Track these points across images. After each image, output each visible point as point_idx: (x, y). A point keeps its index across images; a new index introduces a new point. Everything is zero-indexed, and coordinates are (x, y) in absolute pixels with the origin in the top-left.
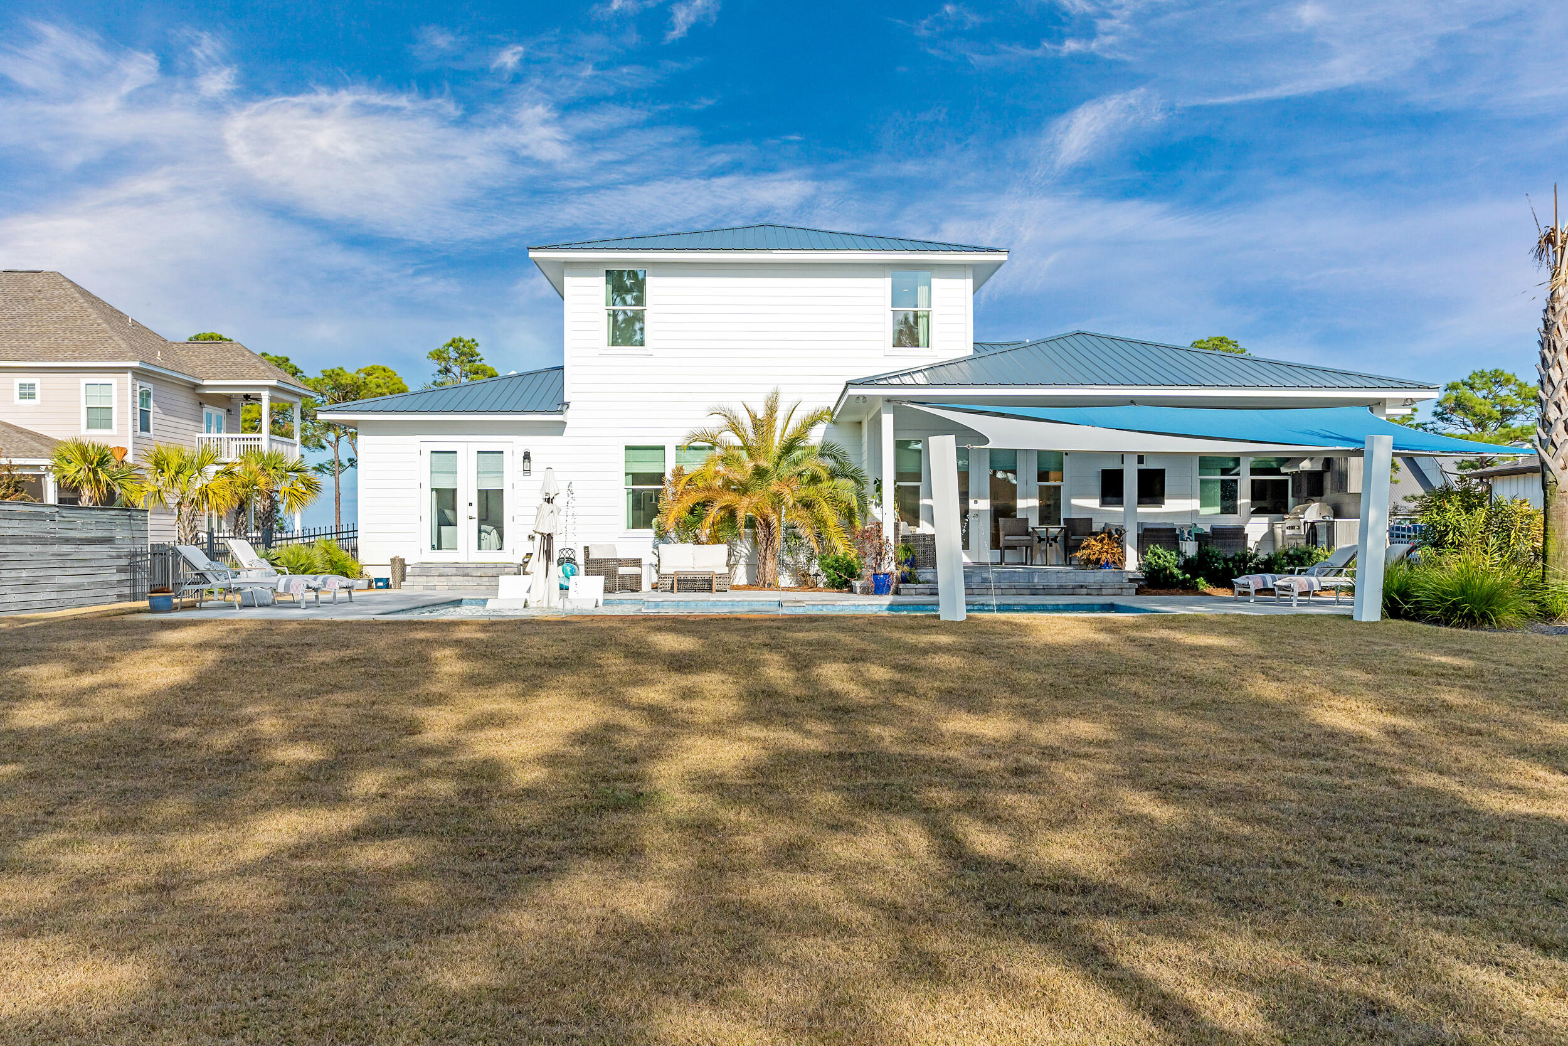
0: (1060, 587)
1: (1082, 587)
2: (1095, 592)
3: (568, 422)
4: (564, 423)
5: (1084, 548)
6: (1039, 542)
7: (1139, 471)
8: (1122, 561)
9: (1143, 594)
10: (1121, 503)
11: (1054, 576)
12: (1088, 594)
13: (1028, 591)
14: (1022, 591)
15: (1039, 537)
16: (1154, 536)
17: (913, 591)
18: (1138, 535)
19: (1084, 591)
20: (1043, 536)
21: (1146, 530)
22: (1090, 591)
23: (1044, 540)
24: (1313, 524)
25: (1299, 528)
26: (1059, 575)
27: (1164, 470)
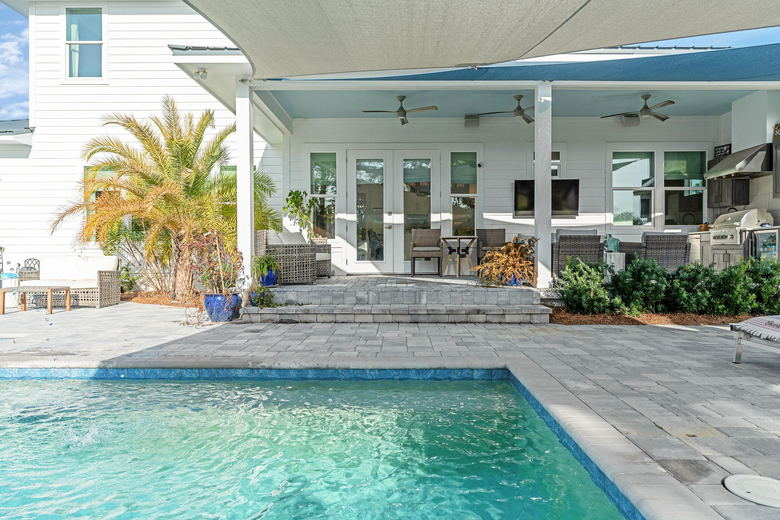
0: (450, 312)
1: (478, 312)
2: (495, 319)
3: (33, 145)
4: (29, 147)
5: (487, 261)
6: (450, 253)
7: (553, 181)
8: (533, 276)
9: (560, 321)
10: (532, 216)
11: (447, 296)
12: (486, 322)
13: (409, 318)
14: (400, 318)
15: (450, 248)
16: (573, 246)
17: (257, 318)
18: (552, 245)
19: (481, 318)
20: (455, 247)
21: (562, 238)
22: (489, 318)
23: (454, 250)
24: (751, 232)
25: (732, 237)
26: (453, 294)
27: (578, 180)
